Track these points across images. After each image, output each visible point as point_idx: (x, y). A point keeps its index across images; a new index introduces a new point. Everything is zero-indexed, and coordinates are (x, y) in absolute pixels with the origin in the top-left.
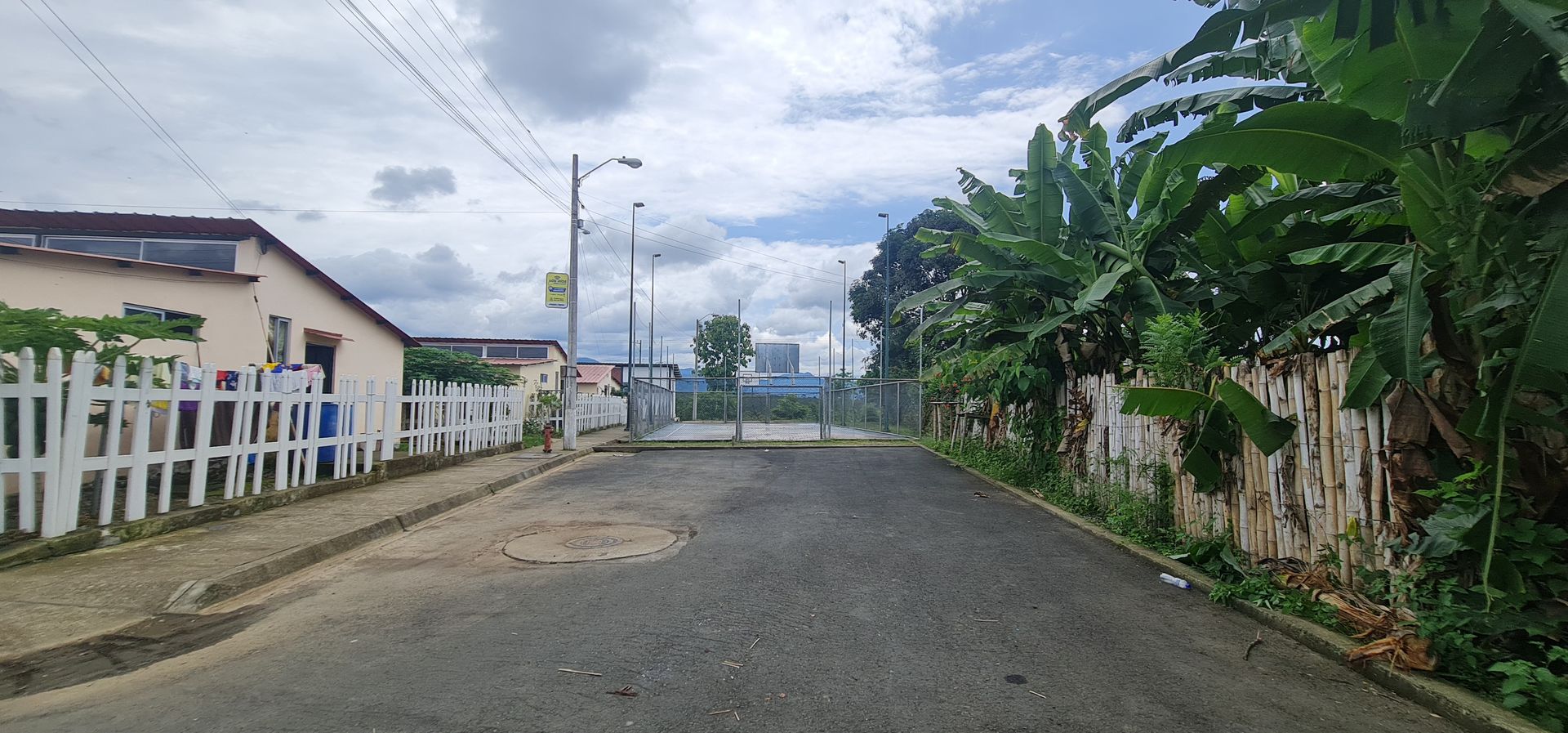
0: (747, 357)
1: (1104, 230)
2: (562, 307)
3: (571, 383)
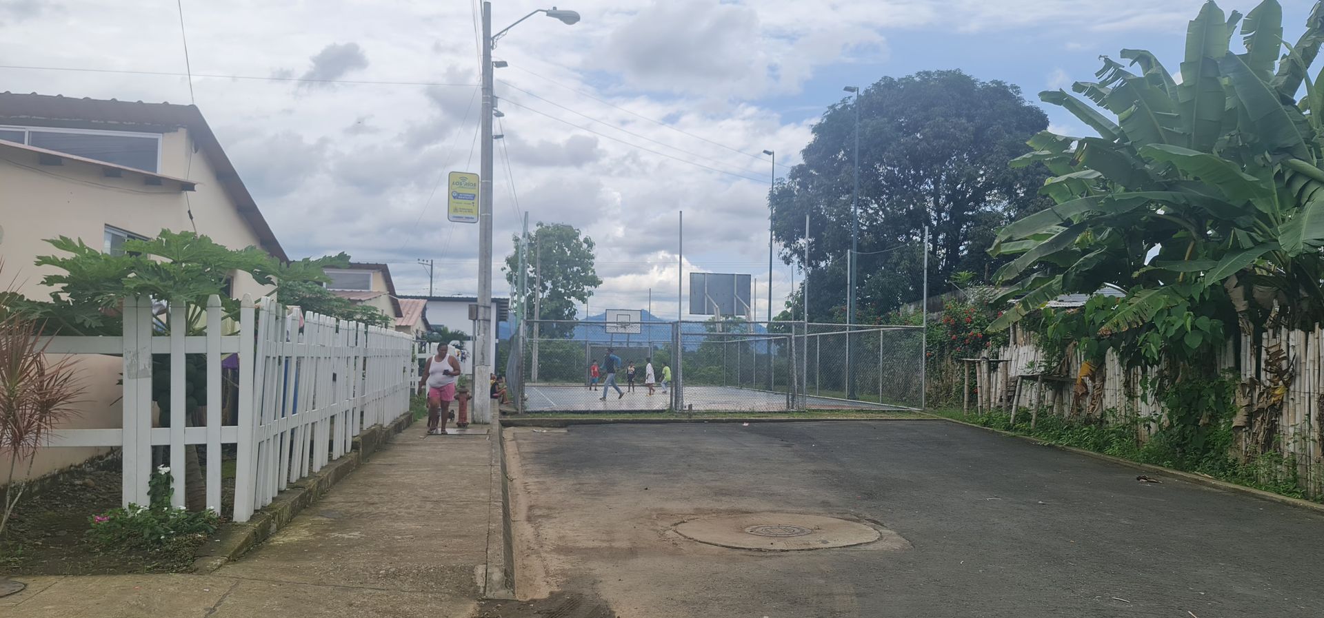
0: (587, 288)
1: (1291, 142)
2: (470, 220)
3: (485, 329)
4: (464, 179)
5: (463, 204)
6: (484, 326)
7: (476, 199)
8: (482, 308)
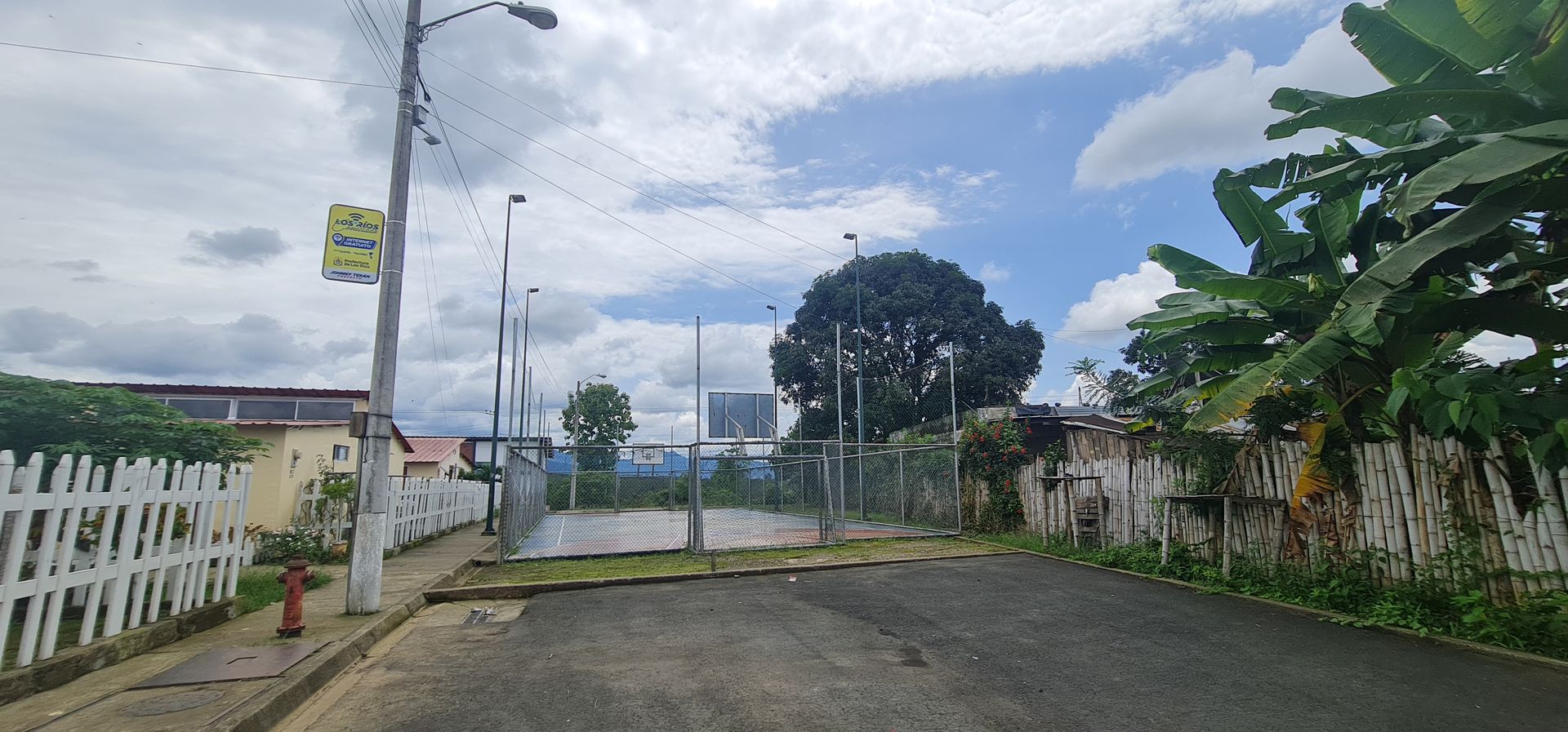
0: (626, 432)
2: (363, 279)
3: (376, 452)
4: (357, 216)
5: (353, 253)
6: (376, 447)
7: (377, 247)
8: (374, 418)
